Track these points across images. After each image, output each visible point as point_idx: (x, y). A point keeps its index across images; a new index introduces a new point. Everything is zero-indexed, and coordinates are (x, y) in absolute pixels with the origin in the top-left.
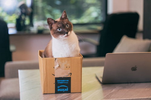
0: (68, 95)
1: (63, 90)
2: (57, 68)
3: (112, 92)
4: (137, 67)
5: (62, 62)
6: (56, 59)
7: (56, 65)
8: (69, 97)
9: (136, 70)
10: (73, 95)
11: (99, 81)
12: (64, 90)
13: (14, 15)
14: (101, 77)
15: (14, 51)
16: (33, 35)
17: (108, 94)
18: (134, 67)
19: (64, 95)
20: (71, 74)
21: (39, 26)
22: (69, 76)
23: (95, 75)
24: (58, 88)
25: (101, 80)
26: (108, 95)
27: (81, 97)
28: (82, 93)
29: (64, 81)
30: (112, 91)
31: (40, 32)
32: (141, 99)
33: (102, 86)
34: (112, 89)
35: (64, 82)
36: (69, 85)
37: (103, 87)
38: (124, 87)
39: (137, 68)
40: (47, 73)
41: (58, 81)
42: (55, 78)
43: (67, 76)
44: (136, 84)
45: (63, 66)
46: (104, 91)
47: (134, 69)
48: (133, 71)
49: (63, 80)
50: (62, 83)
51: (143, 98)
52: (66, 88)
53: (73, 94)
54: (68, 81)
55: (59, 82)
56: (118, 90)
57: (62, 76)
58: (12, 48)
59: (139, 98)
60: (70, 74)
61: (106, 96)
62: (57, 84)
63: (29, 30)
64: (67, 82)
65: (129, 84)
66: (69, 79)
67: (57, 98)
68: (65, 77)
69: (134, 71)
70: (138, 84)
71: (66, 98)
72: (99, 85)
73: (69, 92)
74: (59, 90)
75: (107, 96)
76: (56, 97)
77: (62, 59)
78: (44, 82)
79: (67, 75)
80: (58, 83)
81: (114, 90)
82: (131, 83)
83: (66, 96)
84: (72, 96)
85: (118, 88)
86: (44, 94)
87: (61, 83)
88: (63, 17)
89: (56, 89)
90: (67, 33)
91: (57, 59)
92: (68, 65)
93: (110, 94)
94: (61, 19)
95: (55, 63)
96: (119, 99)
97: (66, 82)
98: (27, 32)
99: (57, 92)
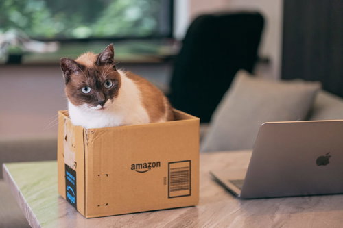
4: (330, 157)
9: (328, 162)
18: (324, 155)
23: (211, 173)
39: (330, 160)
44: (323, 198)
47: (323, 161)
48: (320, 165)
65: (307, 199)
69: (322, 166)
70: (329, 197)
82: (310, 195)
88: (103, 59)
90: (103, 104)
94: (96, 63)
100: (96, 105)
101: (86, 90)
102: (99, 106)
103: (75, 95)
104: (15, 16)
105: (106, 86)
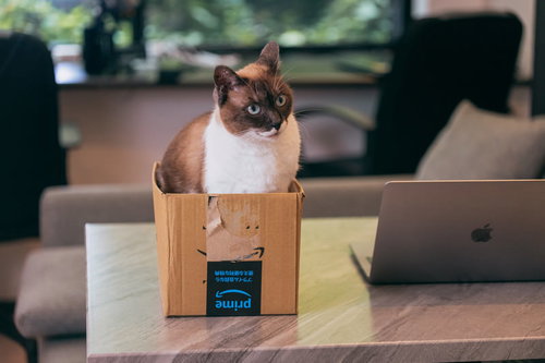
0: (250, 324)
1: (234, 305)
2: (216, 230)
3: (401, 314)
4: (491, 230)
5: (233, 210)
6: (210, 198)
7: (211, 220)
8: (253, 330)
9: (490, 238)
10: (266, 324)
11: (361, 272)
12: (239, 304)
13: (76, 10)
14: (368, 258)
15: (76, 146)
16: (142, 86)
17: (387, 323)
18: (482, 227)
19: (236, 321)
20: (262, 249)
21: (165, 55)
22: (256, 258)
23: (350, 247)
24: (219, 299)
25: (367, 269)
26: (388, 327)
27: (295, 332)
28: (300, 317)
29: (237, 273)
30: (401, 310)
31: (170, 80)
32: (500, 342)
33: (370, 290)
34: (404, 305)
35: (239, 276)
36: (254, 288)
37: (372, 297)
38: (446, 299)
39: (491, 234)
40: (179, 245)
41: (217, 273)
42: (209, 263)
43: (249, 257)
44: (488, 287)
45: (236, 222)
46: (375, 309)
47: (481, 235)
48: (479, 240)
49: (233, 270)
50: (232, 280)
51: (506, 339)
52: (245, 298)
53: (267, 318)
54: (251, 273)
55: (220, 276)
56: (425, 310)
57: (232, 257)
58: (67, 136)
59: (493, 339)
60: (259, 251)
61: (380, 328)
62: (213, 285)
63: (130, 70)
64: (248, 277)
65: (465, 287)
66: (256, 267)
67: (212, 333)
68: (242, 259)
69: (481, 242)
71: (242, 335)
72: (361, 287)
73: (255, 310)
74: (219, 305)
75: (384, 329)
76: (211, 328)
77: (232, 200)
78: (170, 276)
79: (247, 254)
80: (218, 280)
81: (408, 309)
82: (471, 282)
83: (243, 327)
84: (264, 328)
85: (425, 302)
86: (169, 317)
87: (227, 280)
89: (211, 301)
90: (278, 127)
91: (216, 199)
92: (255, 219)
93: (395, 322)
95: (209, 212)
96: (422, 342)
97: (243, 277)
98: (122, 78)
99: (213, 312)
100: (269, 130)
101: (254, 109)
102: (273, 130)
103: (239, 119)
104: (201, 14)
105: (278, 103)
